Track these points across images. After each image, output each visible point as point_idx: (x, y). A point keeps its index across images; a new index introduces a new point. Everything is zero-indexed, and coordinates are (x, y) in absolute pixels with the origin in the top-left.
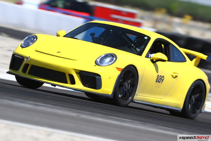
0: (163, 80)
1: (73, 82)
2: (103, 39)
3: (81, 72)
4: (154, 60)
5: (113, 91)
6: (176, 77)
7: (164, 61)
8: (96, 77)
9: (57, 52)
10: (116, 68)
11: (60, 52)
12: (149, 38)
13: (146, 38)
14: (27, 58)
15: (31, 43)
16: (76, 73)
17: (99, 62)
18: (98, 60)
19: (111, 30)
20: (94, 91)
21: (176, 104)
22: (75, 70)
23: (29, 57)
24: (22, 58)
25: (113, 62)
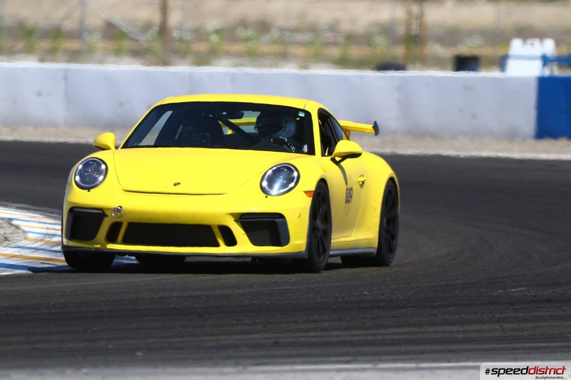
0: (351, 197)
1: (231, 241)
2: (208, 134)
3: (243, 217)
4: (338, 159)
5: (307, 242)
6: (363, 182)
7: (355, 155)
8: (277, 220)
9: (175, 185)
10: (304, 194)
11: (179, 184)
12: (308, 114)
13: (302, 115)
14: (118, 210)
15: (101, 178)
16: (235, 221)
17: (266, 187)
18: (265, 184)
19: (225, 113)
20: (278, 250)
21: (367, 239)
22: (233, 215)
23: (120, 207)
24: (100, 212)
25: (295, 181)
